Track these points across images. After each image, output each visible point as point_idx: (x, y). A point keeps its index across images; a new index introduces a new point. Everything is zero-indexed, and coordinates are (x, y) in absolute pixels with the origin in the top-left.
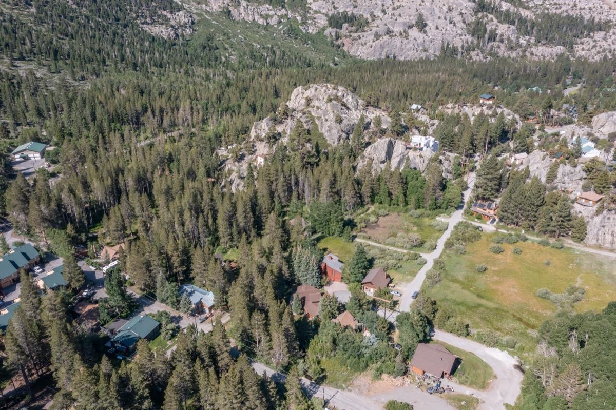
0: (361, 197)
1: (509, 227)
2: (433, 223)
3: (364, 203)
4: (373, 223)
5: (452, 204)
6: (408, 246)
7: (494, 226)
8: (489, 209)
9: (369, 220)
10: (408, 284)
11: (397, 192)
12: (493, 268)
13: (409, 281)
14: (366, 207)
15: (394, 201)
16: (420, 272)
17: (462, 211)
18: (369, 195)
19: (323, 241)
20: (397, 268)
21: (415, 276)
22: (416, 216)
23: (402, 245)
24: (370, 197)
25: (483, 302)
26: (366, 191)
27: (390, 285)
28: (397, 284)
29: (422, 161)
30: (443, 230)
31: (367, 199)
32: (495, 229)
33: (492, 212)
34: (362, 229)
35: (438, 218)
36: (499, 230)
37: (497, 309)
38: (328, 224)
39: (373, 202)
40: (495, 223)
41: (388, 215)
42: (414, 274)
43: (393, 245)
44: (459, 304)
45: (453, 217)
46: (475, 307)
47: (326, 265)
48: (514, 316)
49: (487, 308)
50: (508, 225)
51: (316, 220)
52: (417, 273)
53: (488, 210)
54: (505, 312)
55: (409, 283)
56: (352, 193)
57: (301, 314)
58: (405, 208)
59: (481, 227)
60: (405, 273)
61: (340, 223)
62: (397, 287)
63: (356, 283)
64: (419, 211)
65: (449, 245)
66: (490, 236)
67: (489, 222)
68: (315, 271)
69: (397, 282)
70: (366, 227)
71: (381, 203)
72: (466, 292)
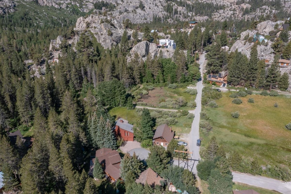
0: (133, 79)
1: (236, 87)
2: (186, 90)
3: (136, 83)
4: (145, 95)
5: (195, 77)
6: (177, 106)
7: (226, 88)
8: (220, 78)
9: (142, 93)
10: (188, 134)
11: (158, 73)
12: (242, 114)
14: (138, 86)
15: (156, 80)
16: (193, 124)
17: (201, 82)
18: (139, 77)
19: (111, 111)
20: (174, 123)
21: (191, 127)
22: (173, 87)
23: (172, 106)
24: (140, 78)
25: (253, 140)
26: (136, 74)
27: (175, 137)
28: (180, 135)
29: (169, 54)
30: (195, 94)
31: (138, 80)
32: (228, 90)
33: (222, 80)
34: (139, 100)
35: (188, 87)
36: (231, 90)
37: (267, 144)
38: (114, 98)
39: (142, 82)
40: (226, 86)
41: (154, 89)
42: (189, 126)
43: (165, 107)
44: (236, 145)
45: (197, 85)
46: (250, 145)
47: (119, 128)
48: (283, 148)
49: (259, 145)
50: (235, 86)
51: (104, 95)
52: (191, 124)
53: (219, 79)
54: (274, 146)
55: (189, 133)
56: (128, 76)
57: (103, 178)
58: (164, 84)
59: (219, 89)
60: (182, 126)
61: (123, 95)
62: (181, 139)
63: (148, 140)
64: (175, 84)
65: (204, 103)
66: (226, 94)
67: (222, 86)
68: (111, 134)
69: (179, 134)
70: (141, 98)
71: (147, 82)
72: (234, 134)
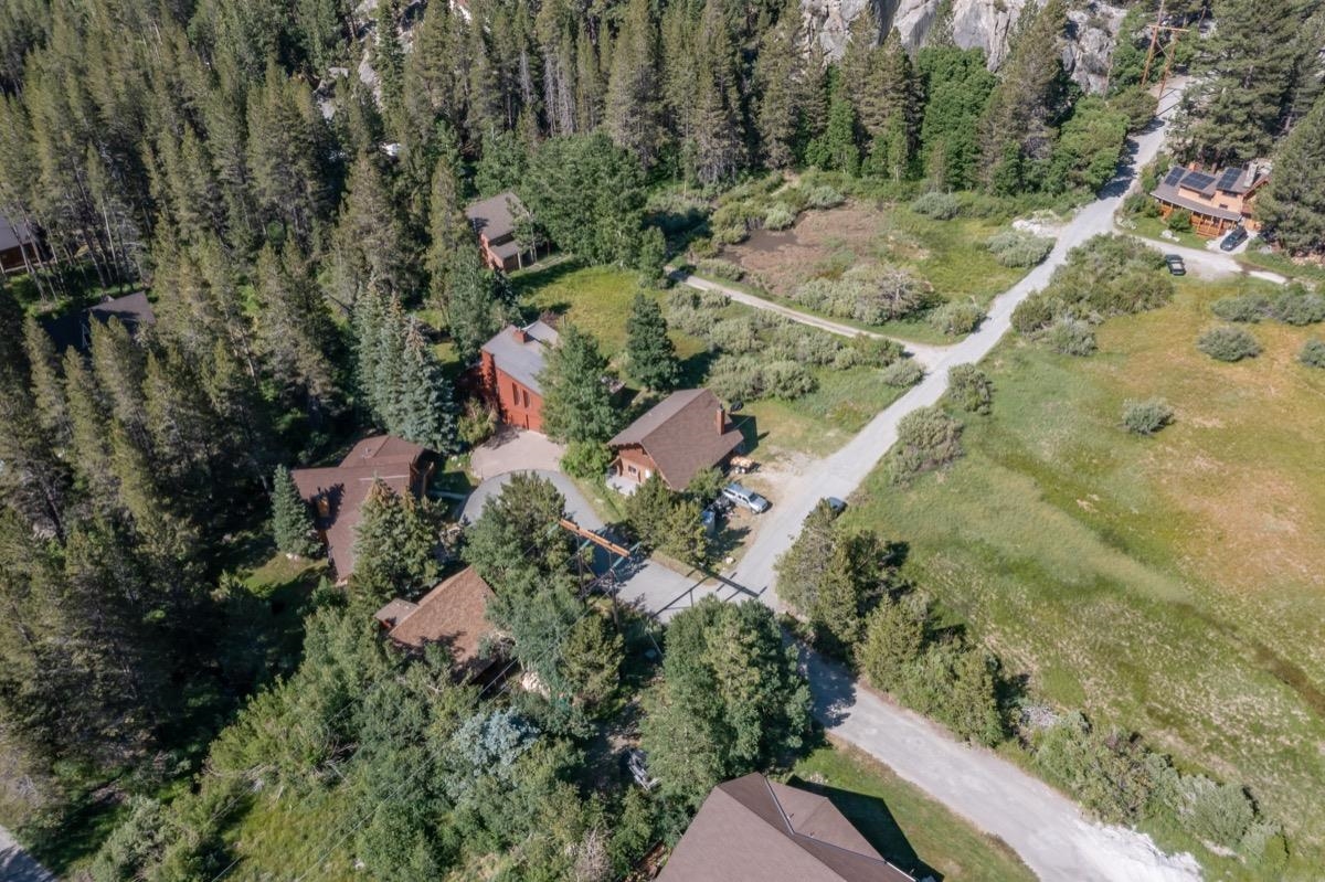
0: (753, 137)
1: (1298, 261)
2: (996, 236)
3: (767, 164)
4: (774, 229)
6: (870, 312)
7: (1235, 258)
8: (1226, 192)
9: (763, 219)
10: (818, 462)
11: (887, 128)
12: (1198, 421)
13: (824, 449)
14: (773, 177)
15: (874, 163)
16: (882, 416)
17: (1117, 202)
18: (782, 132)
19: (568, 278)
20: (798, 392)
21: (857, 431)
22: (936, 212)
23: (845, 309)
24: (790, 141)
25: (1123, 567)
26: (773, 119)
27: (735, 461)
28: (771, 458)
29: (1003, 24)
30: (1021, 266)
31: (776, 151)
32: (1239, 269)
33: (1235, 206)
34: (729, 248)
35: (1018, 224)
36: (1254, 274)
37: (1183, 609)
38: (594, 222)
39: (799, 163)
40: (1242, 248)
41: (839, 205)
42: (853, 421)
43: (815, 306)
44: (1006, 570)
45: (1076, 222)
46: (1081, 591)
47: (493, 367)
48: (1265, 653)
49: (1136, 601)
50: (1293, 252)
51: (547, 202)
52: (870, 418)
53: (1220, 198)
54: (1219, 627)
55: (824, 456)
56: (717, 121)
58: (907, 187)
59: (1179, 259)
60: (819, 417)
61: (630, 216)
62: (767, 474)
63: (590, 444)
64: (953, 199)
65: (1032, 318)
66: (1210, 291)
67: (1215, 244)
68: (427, 383)
69: (774, 449)
70: (744, 240)
71: (826, 167)
72: (1055, 517)
